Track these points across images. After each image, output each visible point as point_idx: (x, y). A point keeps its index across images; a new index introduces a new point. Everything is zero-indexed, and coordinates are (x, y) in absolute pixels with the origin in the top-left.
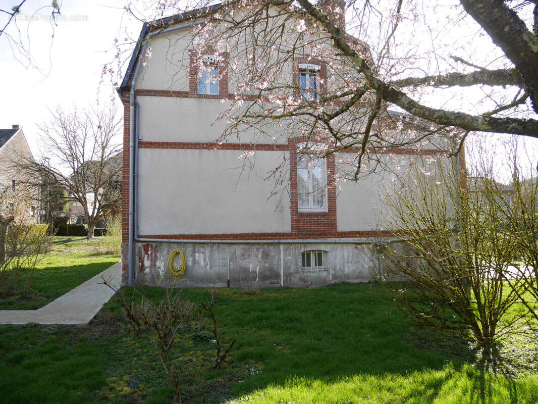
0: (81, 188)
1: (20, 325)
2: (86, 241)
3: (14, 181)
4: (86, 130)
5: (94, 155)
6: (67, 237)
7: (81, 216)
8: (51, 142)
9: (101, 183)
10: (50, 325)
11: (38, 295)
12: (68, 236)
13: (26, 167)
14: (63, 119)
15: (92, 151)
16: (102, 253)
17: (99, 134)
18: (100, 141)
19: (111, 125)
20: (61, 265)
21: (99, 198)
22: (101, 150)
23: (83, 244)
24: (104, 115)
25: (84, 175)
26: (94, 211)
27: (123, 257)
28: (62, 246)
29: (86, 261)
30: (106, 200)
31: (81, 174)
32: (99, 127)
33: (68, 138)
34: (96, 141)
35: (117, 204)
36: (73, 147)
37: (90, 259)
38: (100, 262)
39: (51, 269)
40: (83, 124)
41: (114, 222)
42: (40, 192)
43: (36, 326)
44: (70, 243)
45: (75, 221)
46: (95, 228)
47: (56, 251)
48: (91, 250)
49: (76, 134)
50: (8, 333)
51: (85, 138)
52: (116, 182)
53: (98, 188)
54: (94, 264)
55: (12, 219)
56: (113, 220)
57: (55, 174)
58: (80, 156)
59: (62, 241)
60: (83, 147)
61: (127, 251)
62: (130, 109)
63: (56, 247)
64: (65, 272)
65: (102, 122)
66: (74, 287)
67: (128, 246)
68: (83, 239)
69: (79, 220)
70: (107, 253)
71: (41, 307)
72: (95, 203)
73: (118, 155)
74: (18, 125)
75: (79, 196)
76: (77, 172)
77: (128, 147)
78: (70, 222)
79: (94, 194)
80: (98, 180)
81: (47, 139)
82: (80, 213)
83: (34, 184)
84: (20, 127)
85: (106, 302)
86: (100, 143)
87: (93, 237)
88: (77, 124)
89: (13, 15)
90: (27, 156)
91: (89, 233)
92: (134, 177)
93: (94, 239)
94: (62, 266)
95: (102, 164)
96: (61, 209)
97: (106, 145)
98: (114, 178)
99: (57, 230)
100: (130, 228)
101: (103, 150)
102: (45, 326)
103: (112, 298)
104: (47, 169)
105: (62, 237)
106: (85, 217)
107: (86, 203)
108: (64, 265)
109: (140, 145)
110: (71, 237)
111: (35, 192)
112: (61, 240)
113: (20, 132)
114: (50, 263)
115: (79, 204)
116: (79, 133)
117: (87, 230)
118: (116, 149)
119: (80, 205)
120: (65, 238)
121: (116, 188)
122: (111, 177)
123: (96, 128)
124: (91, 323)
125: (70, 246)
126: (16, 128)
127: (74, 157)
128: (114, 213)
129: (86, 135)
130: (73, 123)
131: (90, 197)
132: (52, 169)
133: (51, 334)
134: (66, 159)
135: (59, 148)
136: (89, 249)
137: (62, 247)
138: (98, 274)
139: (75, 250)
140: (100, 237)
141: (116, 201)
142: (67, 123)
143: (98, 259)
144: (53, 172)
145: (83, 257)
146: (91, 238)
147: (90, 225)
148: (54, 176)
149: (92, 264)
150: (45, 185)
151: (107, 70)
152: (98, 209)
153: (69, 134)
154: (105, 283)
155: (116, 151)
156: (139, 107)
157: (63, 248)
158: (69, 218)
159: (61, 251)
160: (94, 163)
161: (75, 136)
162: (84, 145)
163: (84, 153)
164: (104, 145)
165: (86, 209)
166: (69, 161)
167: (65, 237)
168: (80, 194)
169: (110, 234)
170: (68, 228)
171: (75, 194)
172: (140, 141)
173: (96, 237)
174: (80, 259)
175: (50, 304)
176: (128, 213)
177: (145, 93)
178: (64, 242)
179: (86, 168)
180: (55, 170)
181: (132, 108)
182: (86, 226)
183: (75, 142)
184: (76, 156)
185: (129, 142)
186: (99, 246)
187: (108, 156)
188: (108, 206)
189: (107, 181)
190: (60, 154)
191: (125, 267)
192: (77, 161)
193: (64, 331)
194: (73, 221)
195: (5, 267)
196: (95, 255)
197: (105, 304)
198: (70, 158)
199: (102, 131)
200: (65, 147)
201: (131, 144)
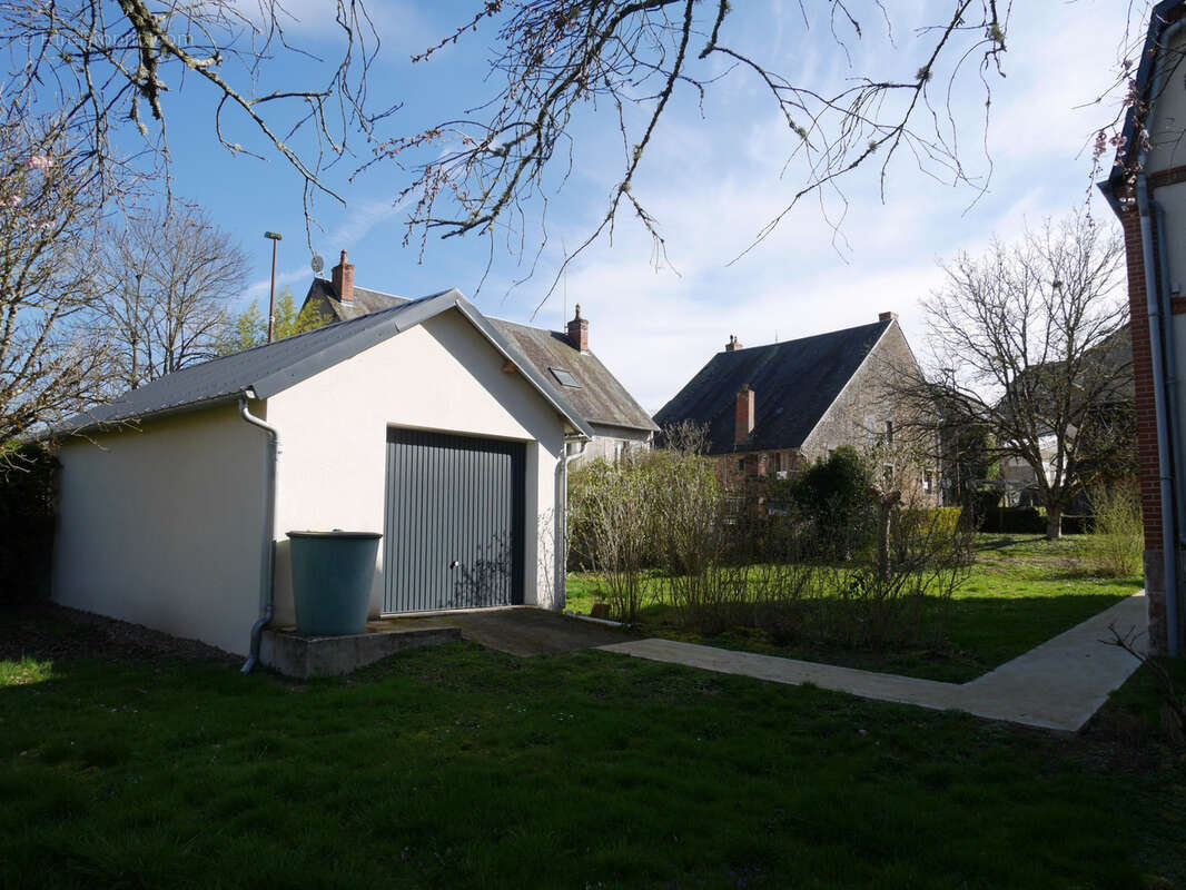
0: (1025, 426)
1: (936, 711)
2: (1044, 545)
3: (890, 424)
4: (1025, 297)
5: (1049, 348)
6: (1002, 535)
7: (1027, 488)
8: (954, 336)
9: (1071, 411)
10: (994, 721)
11: (962, 652)
12: (1003, 532)
13: (911, 392)
14: (975, 284)
15: (1044, 339)
16: (1086, 572)
17: (1057, 300)
18: (1060, 315)
19: (1084, 276)
20: (996, 594)
21: (1069, 446)
22: (1066, 338)
23: (1039, 552)
24: (1064, 254)
25: (1029, 395)
26: (1058, 476)
27: (1150, 585)
28: (992, 553)
29: (1051, 590)
30: (1084, 449)
31: (1023, 395)
32: (1057, 285)
33: (989, 321)
34: (1052, 318)
35: (1114, 457)
36: (1003, 340)
37: (1058, 584)
38: (1084, 593)
39: (978, 600)
40: (1020, 286)
41: (1111, 499)
42: (939, 441)
43: (965, 717)
44: (1010, 548)
45: (1016, 501)
46: (1062, 515)
47: (983, 564)
48: (1057, 563)
49: (1005, 310)
50: (914, 723)
51: (1026, 315)
52: (1107, 405)
53: (1065, 423)
54: (1071, 596)
55: (897, 496)
56: (1109, 495)
57: (969, 402)
58: (1017, 357)
59: (993, 544)
60: (1023, 335)
61: (1161, 570)
62: (1139, 225)
63: (982, 556)
64: (1008, 610)
65: (1061, 272)
66: (1031, 645)
67: (1162, 557)
68: (1037, 540)
69: (1024, 499)
70: (1099, 574)
71: (970, 680)
72: (1060, 456)
73: (1106, 341)
74: (889, 314)
75: (1022, 444)
76: (1015, 393)
77: (1145, 316)
78: (1005, 503)
79: (1055, 438)
80: (1064, 405)
81: (946, 330)
82: (1025, 481)
83: (929, 427)
84: (892, 316)
85: (1117, 687)
86: (1061, 321)
87: (1060, 535)
88: (1006, 287)
89: (919, 87)
90: (910, 370)
91: (1049, 528)
92: (1166, 387)
93: (1065, 540)
94: (999, 596)
95: (1070, 367)
96: (982, 474)
97: (1076, 323)
98: (1102, 398)
99: (982, 519)
100: (1164, 513)
101: (1071, 337)
102: (984, 721)
103: (1128, 681)
104: (951, 393)
105: (991, 535)
106: (1037, 491)
107: (1040, 459)
108: (1003, 596)
109: (1176, 308)
110: (1010, 536)
111: (931, 443)
112: (989, 541)
113: (894, 325)
114: (974, 590)
115: (1023, 463)
116: (1013, 306)
117: (1045, 518)
118: (1101, 328)
119: (1027, 464)
120: (998, 537)
121: (1108, 421)
122: (1093, 396)
123: (1048, 289)
124: (1084, 731)
125: (1011, 556)
126: (885, 318)
127: (1004, 359)
128: (1109, 480)
129: (1027, 308)
130: (997, 288)
131: (1048, 444)
132: (961, 391)
133: (998, 739)
134: (988, 367)
135: (972, 346)
136: (1054, 563)
137: (994, 556)
138: (1085, 620)
139: (1023, 564)
140: (1077, 536)
141: (1111, 451)
142: (984, 291)
143: (1079, 587)
144: (963, 398)
145: (1042, 580)
146: (1057, 536)
147: (1051, 508)
148: (968, 406)
149: (1065, 595)
150: (951, 426)
151: (1107, 140)
152: (1069, 471)
153: (991, 313)
154: (1120, 644)
155: (1101, 334)
156: (1164, 213)
157: (997, 557)
158: (1002, 494)
159: (992, 565)
160: (1052, 367)
161: (1003, 314)
162: (1024, 331)
163: (1026, 349)
164: (1072, 323)
165: (1040, 472)
166: (994, 370)
167: (997, 535)
168: (1026, 441)
169: (1105, 530)
170: (1001, 516)
171: (1014, 441)
172: (1174, 296)
173: (1066, 537)
174: (1036, 583)
175: (986, 675)
176: (1158, 478)
177: (1175, 176)
178: (995, 546)
179: (1033, 382)
180: (968, 394)
181: (1144, 221)
182: (1042, 511)
183: (1006, 328)
184: (1010, 357)
185: (1146, 304)
186: (1078, 556)
187: (1083, 347)
188: (1092, 464)
189: (1084, 405)
190: (976, 357)
191: (1156, 609)
192: (1013, 367)
193: (1023, 739)
194: (1010, 500)
195: (896, 592)
196: (1069, 577)
197: (1114, 694)
198: (997, 364)
199: (1063, 291)
200: (983, 340)
201: (1151, 308)
